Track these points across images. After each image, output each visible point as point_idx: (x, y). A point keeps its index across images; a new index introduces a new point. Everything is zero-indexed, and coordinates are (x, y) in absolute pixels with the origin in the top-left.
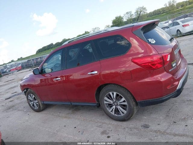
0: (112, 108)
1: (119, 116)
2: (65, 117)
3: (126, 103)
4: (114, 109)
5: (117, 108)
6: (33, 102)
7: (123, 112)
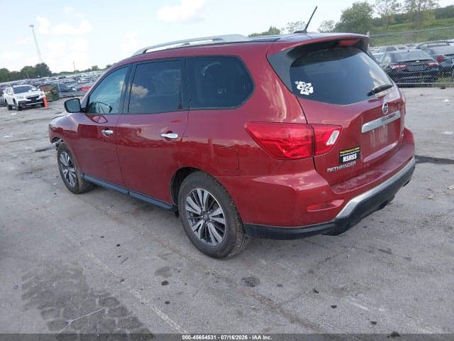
0: (198, 225)
1: (209, 243)
2: (115, 219)
3: (223, 221)
4: (200, 228)
5: (207, 227)
6: (67, 171)
7: (217, 239)
